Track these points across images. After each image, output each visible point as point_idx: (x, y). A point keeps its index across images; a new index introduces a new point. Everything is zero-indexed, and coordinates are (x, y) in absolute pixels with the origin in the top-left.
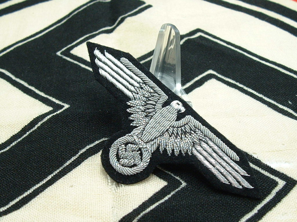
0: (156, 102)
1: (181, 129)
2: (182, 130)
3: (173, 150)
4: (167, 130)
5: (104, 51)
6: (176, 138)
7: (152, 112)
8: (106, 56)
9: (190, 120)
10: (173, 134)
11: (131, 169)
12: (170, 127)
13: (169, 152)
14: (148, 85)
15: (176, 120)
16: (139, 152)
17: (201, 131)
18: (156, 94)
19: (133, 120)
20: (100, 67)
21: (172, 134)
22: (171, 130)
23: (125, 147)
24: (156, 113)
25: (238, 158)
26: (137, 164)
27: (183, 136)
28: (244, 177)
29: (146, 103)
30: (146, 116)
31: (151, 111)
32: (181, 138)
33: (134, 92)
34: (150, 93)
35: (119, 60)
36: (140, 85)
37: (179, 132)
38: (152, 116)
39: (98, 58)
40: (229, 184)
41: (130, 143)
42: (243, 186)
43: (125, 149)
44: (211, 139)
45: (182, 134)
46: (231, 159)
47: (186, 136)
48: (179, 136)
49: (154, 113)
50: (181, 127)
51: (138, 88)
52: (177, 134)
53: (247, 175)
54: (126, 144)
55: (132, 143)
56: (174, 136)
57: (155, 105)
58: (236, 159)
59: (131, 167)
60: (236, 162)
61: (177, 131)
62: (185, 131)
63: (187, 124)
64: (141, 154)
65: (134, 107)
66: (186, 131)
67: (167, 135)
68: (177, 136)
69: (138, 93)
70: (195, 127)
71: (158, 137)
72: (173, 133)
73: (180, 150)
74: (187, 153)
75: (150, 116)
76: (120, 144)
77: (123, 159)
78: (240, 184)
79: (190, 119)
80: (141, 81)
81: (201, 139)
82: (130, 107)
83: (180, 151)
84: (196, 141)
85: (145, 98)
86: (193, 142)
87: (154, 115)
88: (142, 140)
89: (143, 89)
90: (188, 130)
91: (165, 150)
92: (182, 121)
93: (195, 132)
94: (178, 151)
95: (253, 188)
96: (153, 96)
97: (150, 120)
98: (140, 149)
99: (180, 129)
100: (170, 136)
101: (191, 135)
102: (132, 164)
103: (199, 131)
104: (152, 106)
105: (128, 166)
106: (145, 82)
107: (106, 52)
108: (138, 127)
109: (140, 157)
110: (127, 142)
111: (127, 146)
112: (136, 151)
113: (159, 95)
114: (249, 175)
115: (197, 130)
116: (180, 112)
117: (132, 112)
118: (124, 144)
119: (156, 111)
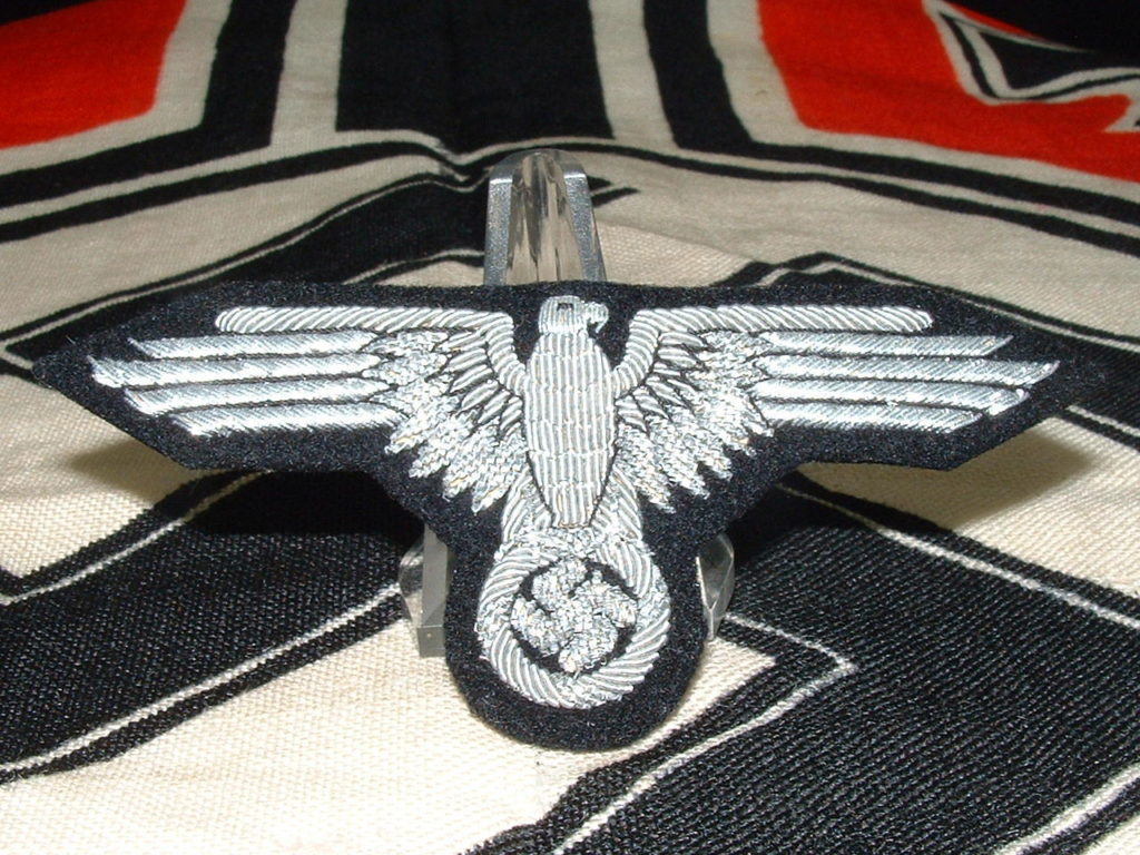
0: (488, 362)
1: (656, 378)
2: (664, 379)
3: (703, 469)
4: (619, 420)
5: (132, 346)
6: (670, 419)
8: (156, 357)
11: (625, 657)
12: (615, 400)
13: (696, 486)
15: (614, 362)
16: (597, 574)
18: (459, 338)
19: (467, 489)
20: (170, 412)
21: (644, 420)
22: (628, 408)
23: (533, 602)
24: (522, 398)
25: (923, 317)
28: (1000, 355)
30: (501, 435)
31: (499, 407)
32: (688, 405)
33: (380, 392)
34: (433, 351)
35: (215, 332)
36: (375, 353)
38: (519, 419)
39: (134, 390)
40: (980, 416)
41: (533, 574)
45: (677, 390)
46: (905, 334)
47: (697, 389)
49: (515, 403)
50: (651, 372)
51: (375, 368)
52: (663, 403)
54: (526, 589)
55: (542, 571)
56: (658, 420)
58: (920, 324)
59: (619, 650)
60: (928, 333)
62: (676, 374)
63: (660, 345)
64: (610, 576)
65: (426, 443)
66: (682, 370)
68: (666, 410)
69: (394, 387)
70: (695, 334)
72: (646, 413)
76: (505, 610)
77: (561, 648)
79: (652, 320)
81: (753, 357)
84: (745, 372)
87: (522, 408)
88: (565, 527)
89: (398, 357)
90: (683, 360)
91: (677, 491)
92: (634, 348)
93: (710, 349)
95: (1057, 364)
96: (455, 352)
97: (524, 435)
98: (591, 565)
99: (653, 382)
100: (647, 431)
101: (708, 370)
102: (614, 636)
103: (722, 333)
104: (485, 386)
105: (608, 657)
106: (379, 329)
107: (139, 341)
108: (505, 496)
109: (617, 587)
110: (521, 579)
111: (535, 592)
112: (585, 581)
113: (472, 330)
114: (1010, 338)
115: (711, 338)
116: (597, 330)
117: (436, 467)
118: (516, 596)
119: (517, 393)
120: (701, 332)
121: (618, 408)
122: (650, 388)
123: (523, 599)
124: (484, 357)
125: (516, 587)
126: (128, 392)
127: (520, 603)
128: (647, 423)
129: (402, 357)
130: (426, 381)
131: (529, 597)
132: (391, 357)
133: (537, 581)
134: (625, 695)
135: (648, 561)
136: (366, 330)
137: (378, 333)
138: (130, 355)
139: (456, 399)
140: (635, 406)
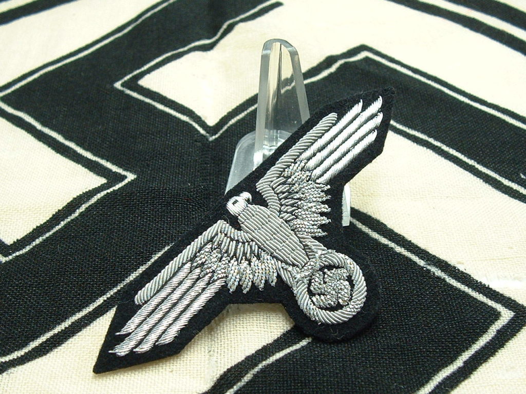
0: (232, 240)
1: (283, 200)
2: (286, 198)
3: (322, 214)
4: (286, 221)
5: (119, 335)
6: (299, 208)
7: (251, 247)
8: (131, 331)
9: (266, 183)
10: (293, 213)
11: (356, 285)
12: (279, 216)
13: (325, 221)
14: (196, 254)
15: (266, 205)
17: (286, 168)
18: (217, 239)
19: (265, 281)
20: (155, 343)
21: (293, 215)
22: (286, 216)
23: (317, 295)
24: (252, 241)
25: (333, 115)
26: (348, 274)
27: (295, 197)
28: (364, 109)
29: (233, 257)
30: (258, 257)
31: (249, 249)
32: (300, 199)
33: (211, 278)
34: (212, 251)
35: (140, 307)
36: (196, 267)
37: (289, 203)
38: (259, 247)
39: (135, 347)
40: (376, 130)
41: (309, 288)
42: (379, 112)
43: (319, 295)
44: (299, 152)
45: (292, 198)
46: (334, 125)
47: (297, 193)
48: (297, 202)
49: (252, 244)
50: (280, 200)
51: (202, 271)
52: (292, 205)
53: (361, 104)
54: (311, 294)
55: (310, 284)
56: (297, 211)
57: (238, 241)
58: (335, 117)
59: (352, 286)
60: (339, 118)
61: (287, 206)
62: (287, 193)
63: (274, 189)
64: (330, 267)
65: (240, 280)
66: (288, 191)
67: (296, 223)
68: (295, 207)
69: (213, 272)
70: (278, 177)
71: (298, 237)
72: (291, 213)
73: (321, 202)
74: (327, 192)
75: (258, 250)
76: (312, 305)
77: (338, 300)
78: (376, 115)
79: (264, 184)
80: (188, 265)
81: (302, 169)
82: (240, 287)
83: (323, 203)
84: (305, 175)
85: (224, 259)
86: (308, 181)
87: (256, 244)
88: (304, 266)
89: (205, 262)
90: (285, 188)
91: (322, 227)
92: (268, 196)
93: (289, 177)
94: (323, 206)
95: (380, 97)
96: (219, 245)
97: (265, 251)
98: (322, 269)
100: (297, 217)
101: (294, 184)
102: (347, 283)
103: (286, 170)
104: (239, 247)
105: (352, 290)
106: (189, 259)
107: (119, 332)
108: (278, 274)
109: (334, 269)
110: (307, 293)
111: (314, 291)
112: (324, 276)
113: (217, 234)
114: (361, 100)
115: (286, 174)
116: (251, 201)
117: (250, 284)
118: (310, 298)
119: (250, 240)
120: (280, 174)
121: (282, 218)
122: (284, 204)
123: (314, 297)
124: (229, 239)
125: (308, 296)
126: (134, 350)
127: (314, 299)
128: (294, 215)
129: (206, 261)
130: (220, 261)
131: (314, 295)
132: (203, 264)
133: (312, 289)
134: (366, 297)
135: (336, 253)
136: (186, 263)
137: (191, 260)
138: (122, 339)
139: (234, 259)
140: (286, 214)
